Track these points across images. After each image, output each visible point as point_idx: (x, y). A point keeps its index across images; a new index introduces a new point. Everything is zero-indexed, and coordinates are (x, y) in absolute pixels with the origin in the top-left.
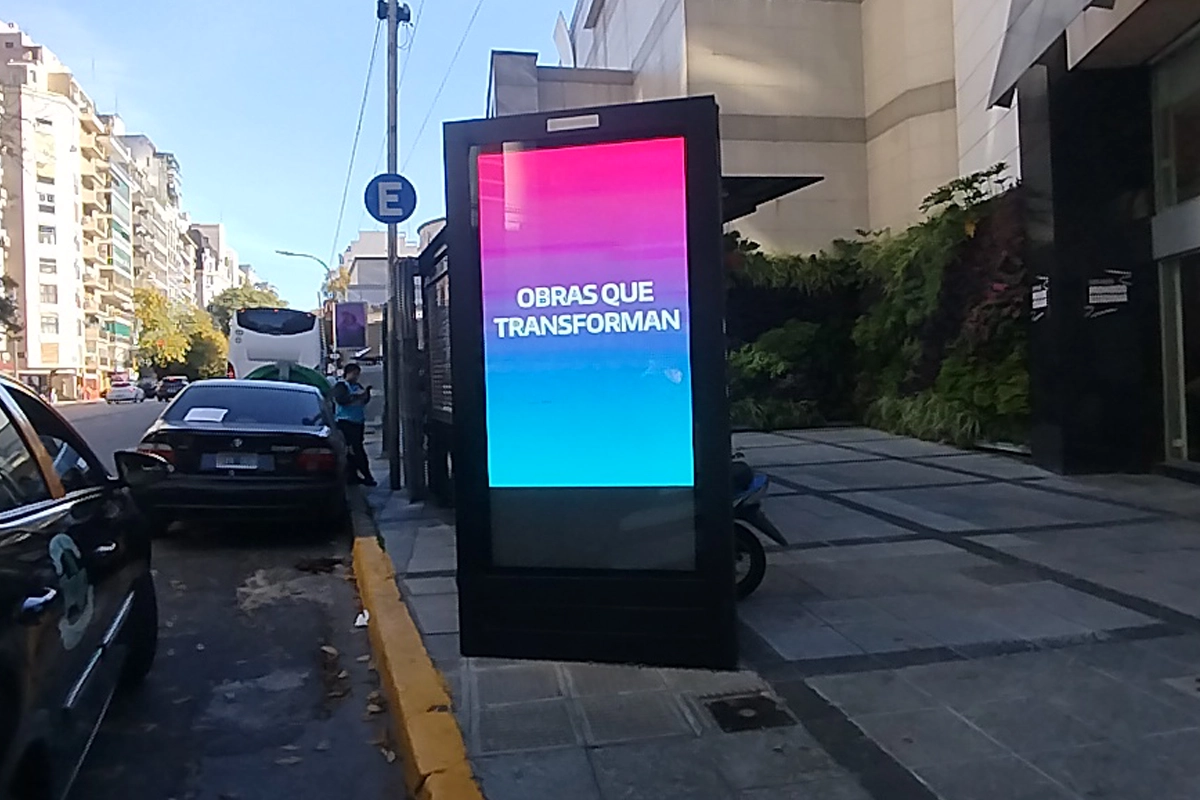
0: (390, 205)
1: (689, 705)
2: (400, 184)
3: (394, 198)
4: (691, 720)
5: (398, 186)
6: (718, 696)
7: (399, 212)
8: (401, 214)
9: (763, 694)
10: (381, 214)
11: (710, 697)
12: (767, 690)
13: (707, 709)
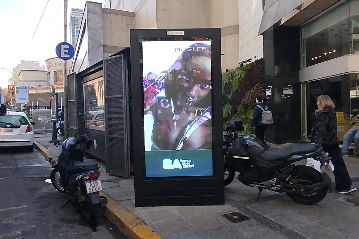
0: (65, 53)
1: (218, 216)
2: (69, 46)
3: (67, 51)
4: (221, 220)
5: (68, 47)
6: (224, 213)
7: (68, 56)
8: (69, 57)
9: (236, 211)
10: (62, 56)
11: (222, 213)
12: (236, 210)
13: (223, 217)
